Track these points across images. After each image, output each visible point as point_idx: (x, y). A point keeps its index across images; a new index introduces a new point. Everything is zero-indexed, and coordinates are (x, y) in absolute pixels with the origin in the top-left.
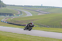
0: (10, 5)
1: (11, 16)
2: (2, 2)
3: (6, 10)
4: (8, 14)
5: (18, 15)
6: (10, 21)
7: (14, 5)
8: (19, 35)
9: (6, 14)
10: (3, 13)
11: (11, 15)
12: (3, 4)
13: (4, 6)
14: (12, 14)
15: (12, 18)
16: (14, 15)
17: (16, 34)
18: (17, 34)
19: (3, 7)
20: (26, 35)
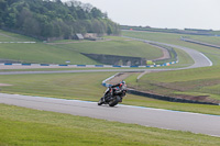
0: (135, 28)
1: (137, 66)
2: (106, 15)
3: (119, 44)
4: (125, 60)
5: (162, 62)
6: (134, 84)
7: (148, 29)
8: (165, 135)
9: (118, 58)
10: (107, 56)
11: (136, 61)
12: (110, 22)
13: (113, 29)
14: (139, 59)
15: (142, 73)
16: (149, 62)
17: (155, 130)
18: (160, 131)
19: (109, 32)
20: (189, 133)
